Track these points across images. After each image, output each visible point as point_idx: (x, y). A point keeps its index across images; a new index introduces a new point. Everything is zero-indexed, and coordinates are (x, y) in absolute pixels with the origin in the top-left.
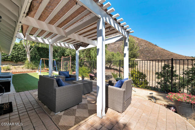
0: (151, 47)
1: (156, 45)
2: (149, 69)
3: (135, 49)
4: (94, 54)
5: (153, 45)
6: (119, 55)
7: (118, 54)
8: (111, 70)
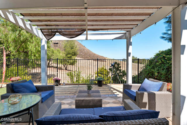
0: (82, 47)
1: (84, 46)
2: (83, 66)
3: (75, 48)
4: (35, 49)
5: (82, 46)
6: (60, 53)
7: (58, 51)
8: (50, 68)
